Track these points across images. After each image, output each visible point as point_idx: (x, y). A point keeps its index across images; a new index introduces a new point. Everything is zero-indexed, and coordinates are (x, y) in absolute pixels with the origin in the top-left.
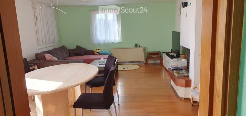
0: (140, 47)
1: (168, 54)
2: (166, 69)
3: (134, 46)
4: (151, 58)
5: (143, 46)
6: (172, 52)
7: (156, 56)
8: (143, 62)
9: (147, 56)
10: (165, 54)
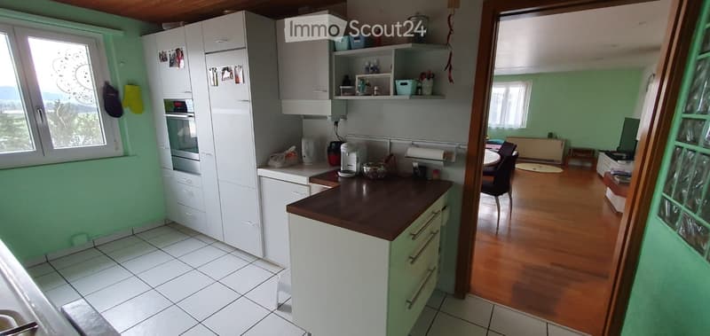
0: (556, 138)
1: (609, 154)
2: (600, 177)
3: (546, 135)
4: (575, 157)
5: (564, 136)
6: (618, 151)
7: (584, 155)
8: (558, 161)
9: (567, 152)
10: (603, 154)
